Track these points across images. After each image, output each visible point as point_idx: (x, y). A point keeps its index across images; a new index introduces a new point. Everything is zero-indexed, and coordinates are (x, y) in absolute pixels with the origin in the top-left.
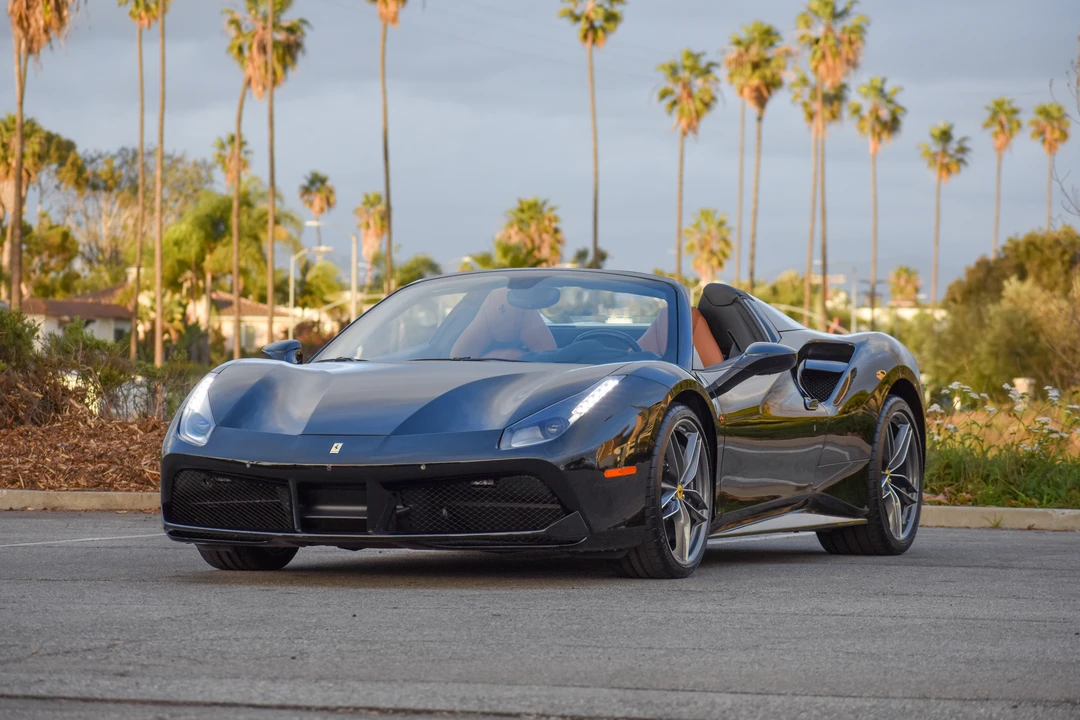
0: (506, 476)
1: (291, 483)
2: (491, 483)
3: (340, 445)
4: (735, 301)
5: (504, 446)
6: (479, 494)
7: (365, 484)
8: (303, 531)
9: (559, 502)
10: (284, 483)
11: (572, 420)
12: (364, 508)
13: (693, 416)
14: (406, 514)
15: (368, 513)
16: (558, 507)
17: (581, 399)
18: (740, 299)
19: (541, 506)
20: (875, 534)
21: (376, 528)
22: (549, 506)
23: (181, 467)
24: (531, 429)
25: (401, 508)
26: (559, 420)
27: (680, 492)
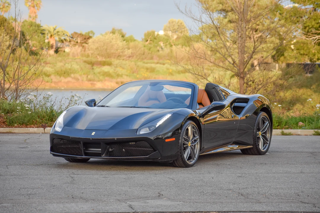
0: (138, 141)
1: (81, 142)
2: (135, 143)
5: (137, 134)
6: (131, 146)
7: (100, 143)
8: (85, 156)
9: (153, 148)
10: (80, 142)
11: (157, 126)
13: (194, 123)
14: (112, 151)
15: (101, 151)
16: (152, 149)
17: (160, 120)
18: (215, 87)
19: (148, 149)
20: (255, 150)
21: (104, 155)
22: (150, 149)
23: (54, 137)
24: (146, 128)
25: (110, 150)
26: (153, 126)
27: (189, 144)
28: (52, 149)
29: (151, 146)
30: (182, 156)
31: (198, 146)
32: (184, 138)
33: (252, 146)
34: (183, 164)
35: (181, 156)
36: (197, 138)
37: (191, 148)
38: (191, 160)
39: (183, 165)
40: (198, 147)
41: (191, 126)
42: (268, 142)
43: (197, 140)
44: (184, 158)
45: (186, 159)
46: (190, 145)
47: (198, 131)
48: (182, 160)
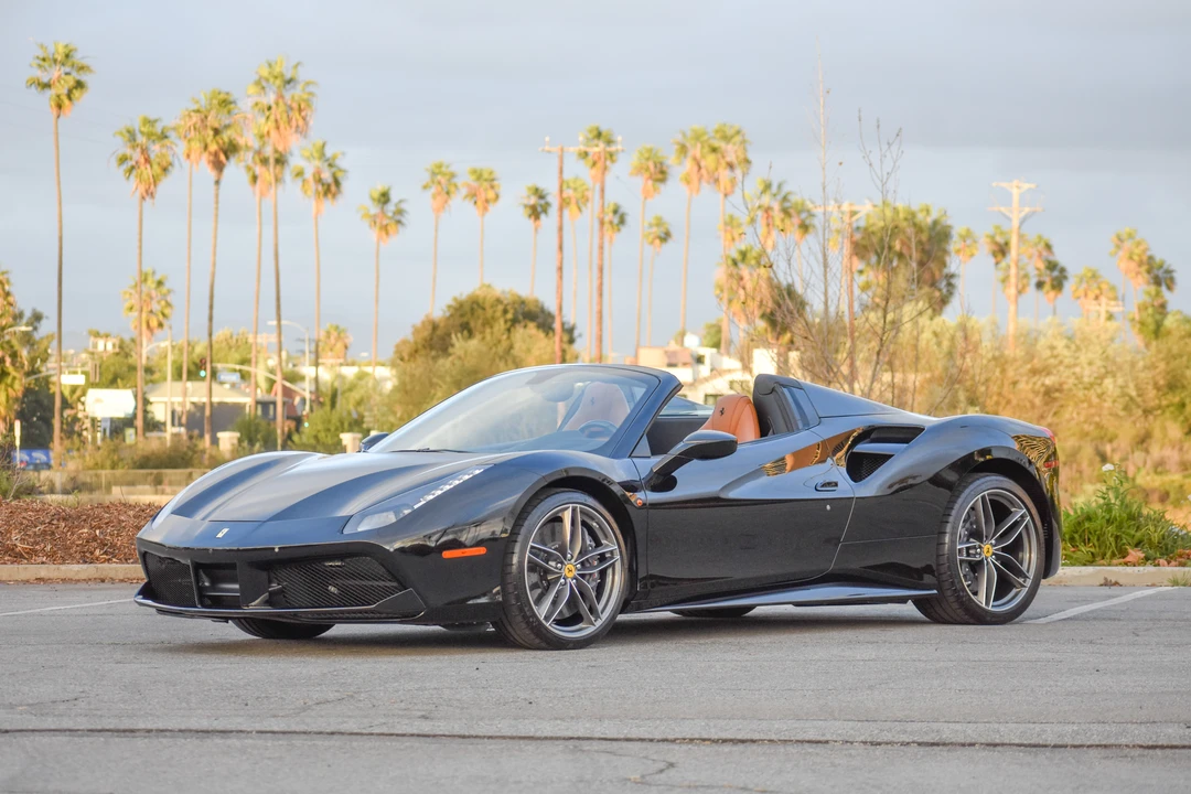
0: (349, 557)
1: (189, 563)
2: (340, 564)
3: (225, 531)
4: (773, 390)
5: (345, 532)
7: (235, 565)
9: (398, 581)
11: (416, 507)
12: (237, 586)
13: (591, 501)
14: (281, 592)
15: (241, 590)
16: (395, 584)
17: (436, 488)
18: (778, 389)
19: (381, 583)
20: (955, 606)
21: (257, 601)
22: (388, 584)
23: (143, 550)
24: (385, 514)
25: (275, 587)
26: (407, 506)
27: (570, 570)
28: (148, 592)
29: (388, 571)
30: (526, 609)
31: (617, 577)
32: (532, 547)
33: (935, 592)
34: (532, 636)
35: (521, 609)
36: (612, 552)
37: (579, 585)
38: (581, 625)
39: (537, 641)
40: (616, 582)
41: (574, 510)
42: (1029, 583)
43: (612, 558)
44: (534, 615)
45: (547, 618)
46: (570, 575)
47: (612, 529)
48: (528, 623)
